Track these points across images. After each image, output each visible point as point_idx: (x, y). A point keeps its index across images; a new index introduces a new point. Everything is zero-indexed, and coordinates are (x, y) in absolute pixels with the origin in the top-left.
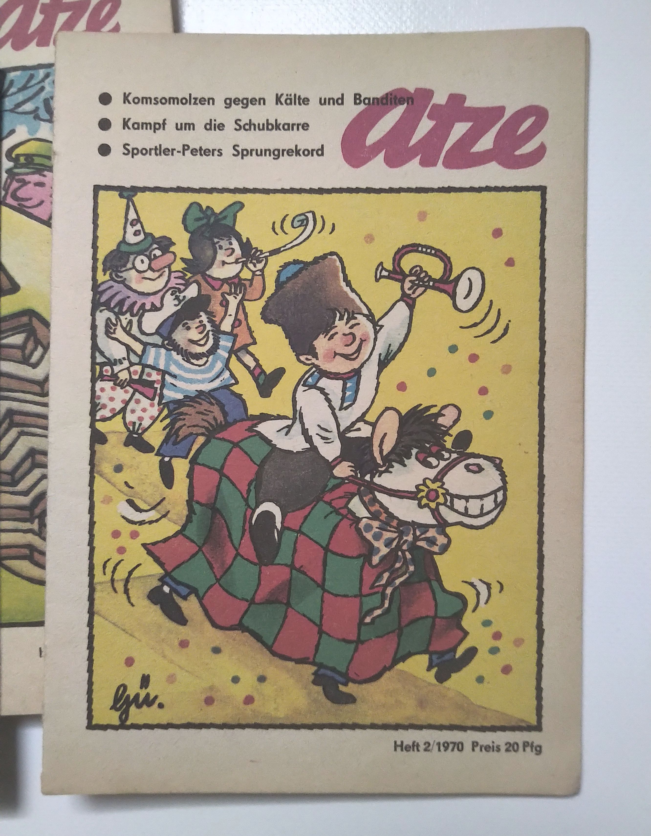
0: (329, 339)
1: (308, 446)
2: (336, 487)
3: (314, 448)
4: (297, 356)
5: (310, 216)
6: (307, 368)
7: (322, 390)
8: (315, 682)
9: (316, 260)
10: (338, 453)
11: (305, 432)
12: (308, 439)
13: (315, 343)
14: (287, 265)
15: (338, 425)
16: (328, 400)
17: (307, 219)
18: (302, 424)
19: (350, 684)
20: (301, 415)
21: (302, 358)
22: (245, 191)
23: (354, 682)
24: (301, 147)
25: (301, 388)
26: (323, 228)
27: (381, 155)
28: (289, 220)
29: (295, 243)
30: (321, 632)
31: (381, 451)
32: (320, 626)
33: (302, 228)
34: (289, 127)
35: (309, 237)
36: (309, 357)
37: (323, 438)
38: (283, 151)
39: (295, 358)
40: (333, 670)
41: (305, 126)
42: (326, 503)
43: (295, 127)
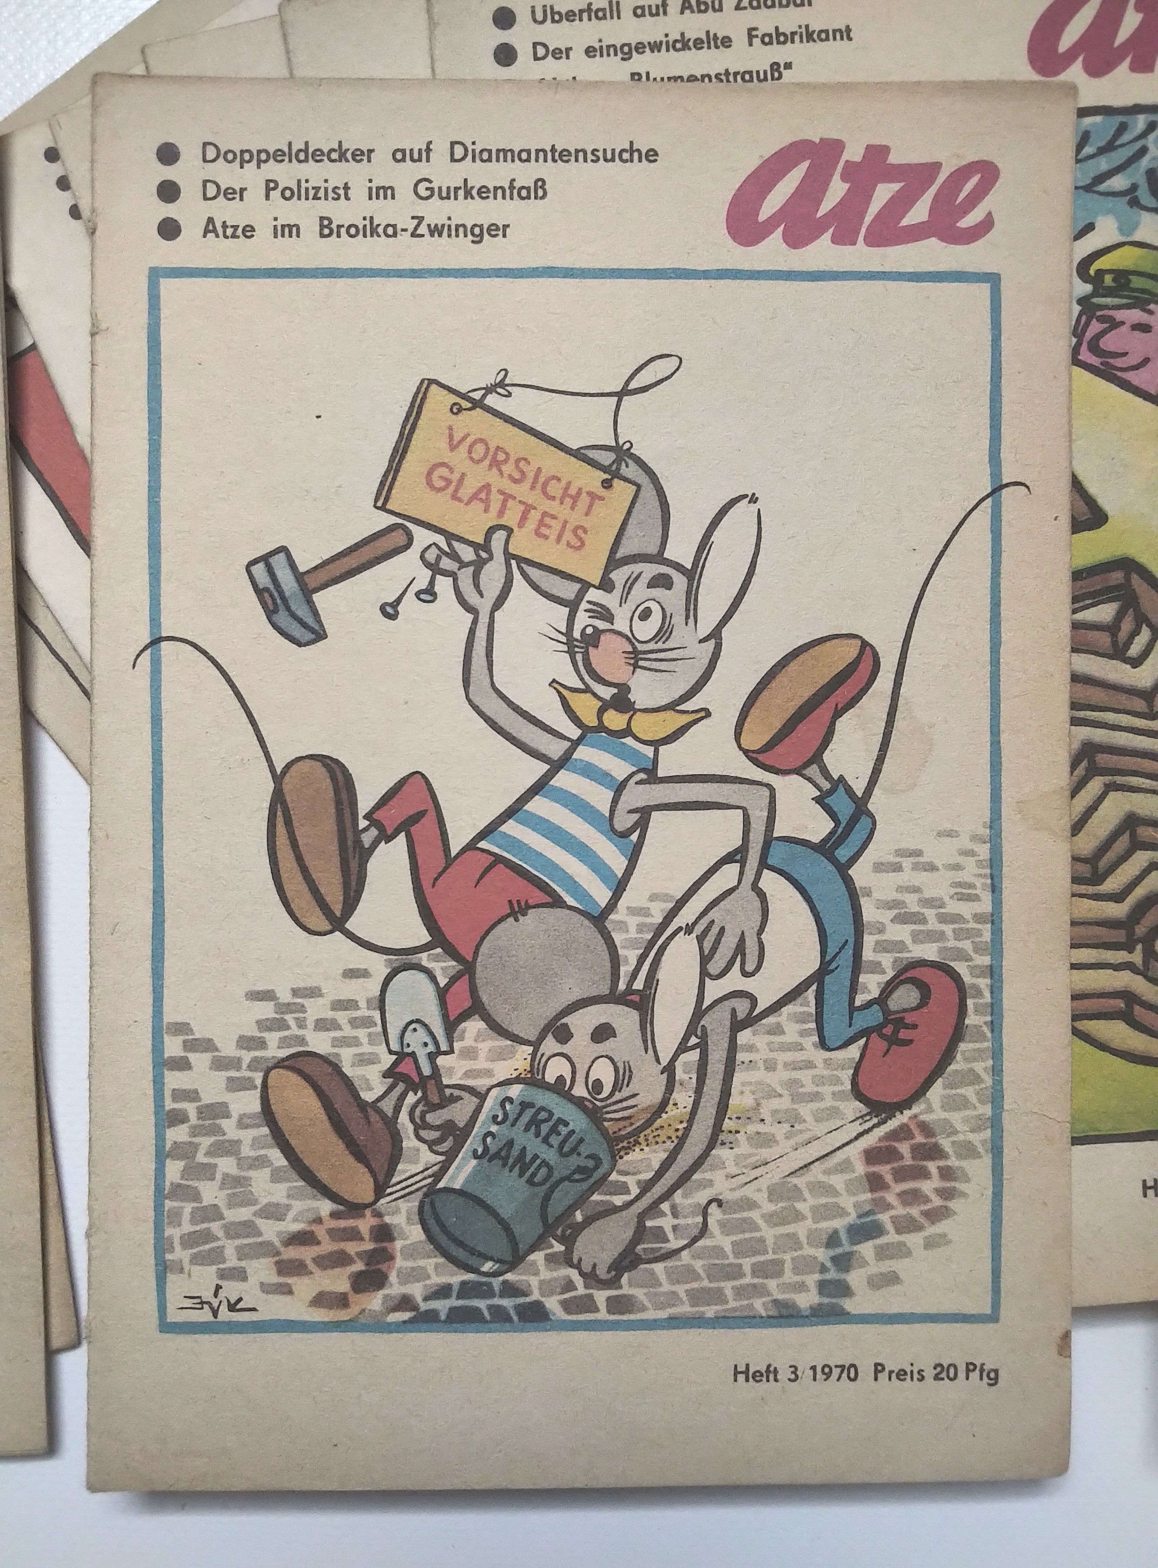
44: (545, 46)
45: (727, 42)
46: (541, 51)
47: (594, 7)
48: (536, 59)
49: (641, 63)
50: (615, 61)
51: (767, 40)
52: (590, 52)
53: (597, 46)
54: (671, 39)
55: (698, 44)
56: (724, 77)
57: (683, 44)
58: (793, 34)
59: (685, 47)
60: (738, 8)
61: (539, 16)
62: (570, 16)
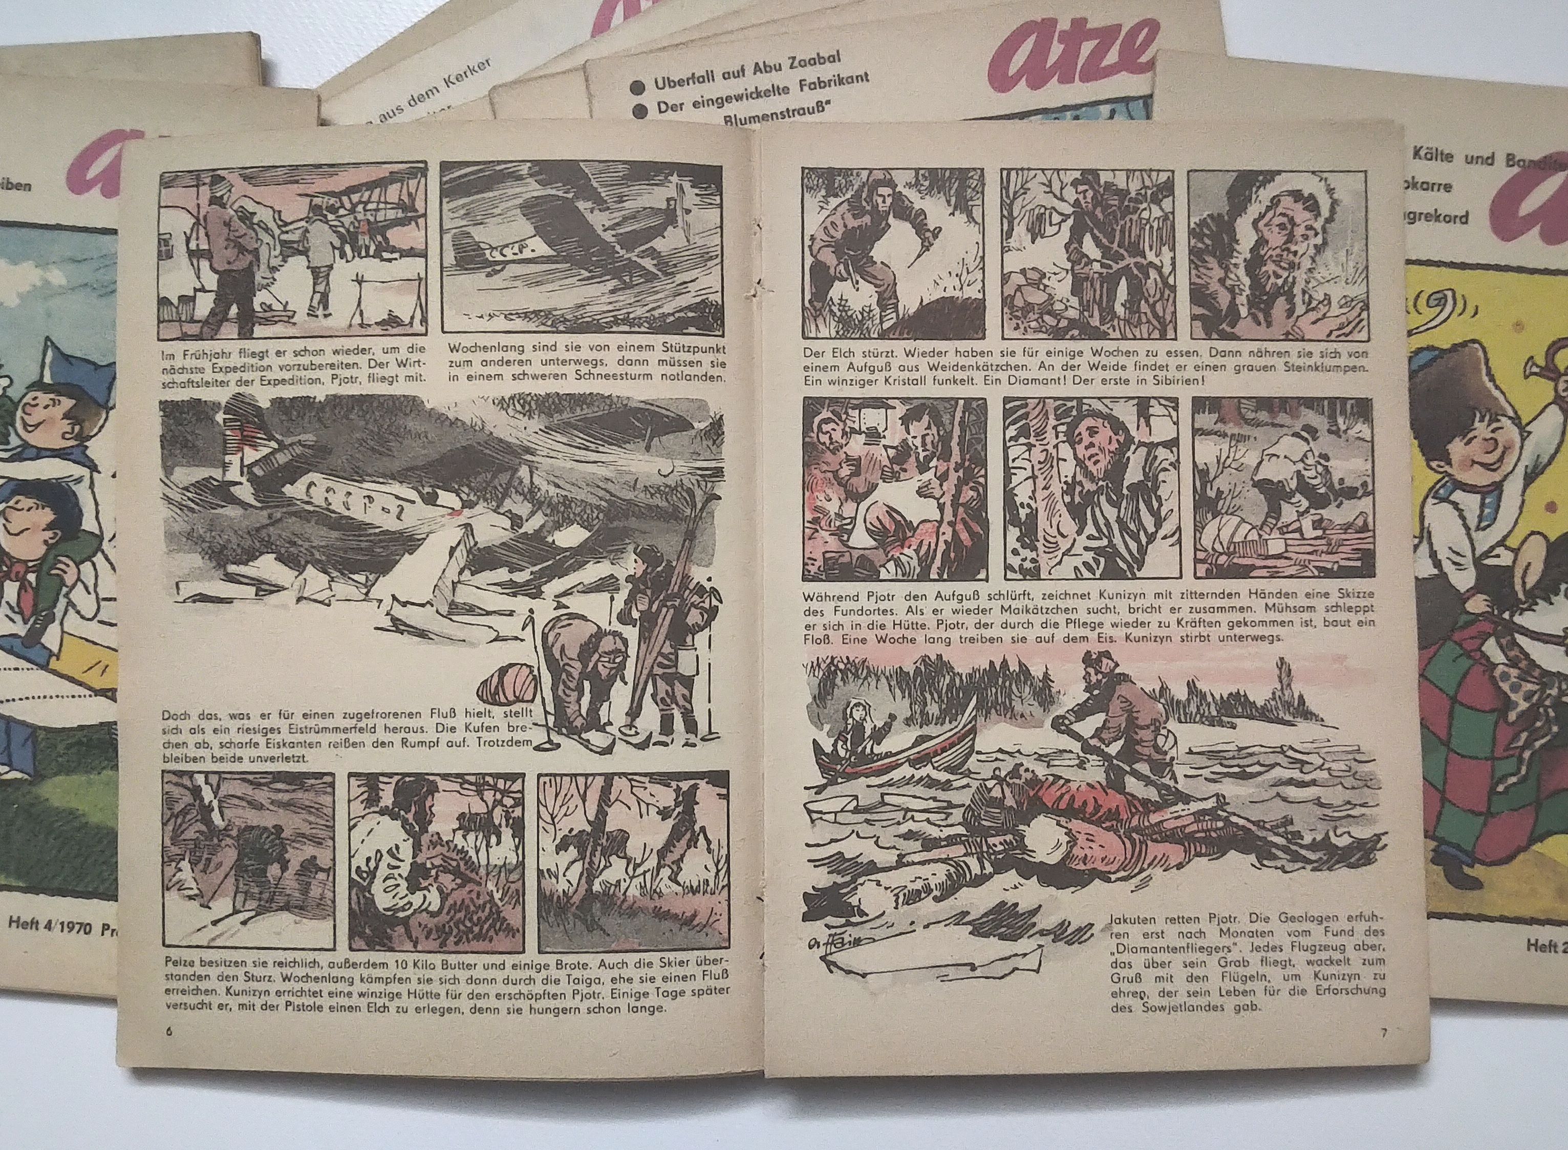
0: (1466, 444)
1: (1436, 571)
2: (1468, 624)
3: (1443, 575)
4: (1428, 461)
5: (1449, 294)
6: (1440, 476)
7: (1455, 505)
8: (1434, 861)
9: (1455, 347)
10: (1472, 583)
11: (1433, 555)
12: (1437, 564)
13: (1449, 447)
14: (1419, 350)
15: (1473, 550)
16: (1463, 518)
17: (1445, 296)
18: (1431, 544)
19: (1477, 866)
20: (1429, 533)
21: (1434, 464)
23: (1483, 863)
24: (1443, 211)
25: (1430, 501)
26: (1464, 310)
27: (1536, 230)
28: (1424, 296)
29: (1430, 325)
30: (1444, 800)
31: (1524, 583)
32: (1443, 792)
33: (1439, 308)
34: (1427, 186)
35: (1448, 317)
36: (1442, 464)
37: (1455, 563)
38: (1421, 214)
39: (1425, 464)
40: (1458, 847)
41: (1448, 188)
42: (1455, 642)
43: (1436, 188)
44: (666, 103)
45: (786, 90)
46: (663, 107)
47: (697, 75)
48: (661, 112)
49: (731, 109)
50: (713, 108)
51: (813, 86)
52: (695, 105)
53: (700, 100)
54: (749, 92)
55: (767, 93)
56: (788, 113)
57: (758, 94)
58: (830, 81)
59: (759, 95)
60: (792, 67)
61: (661, 85)
62: (680, 83)
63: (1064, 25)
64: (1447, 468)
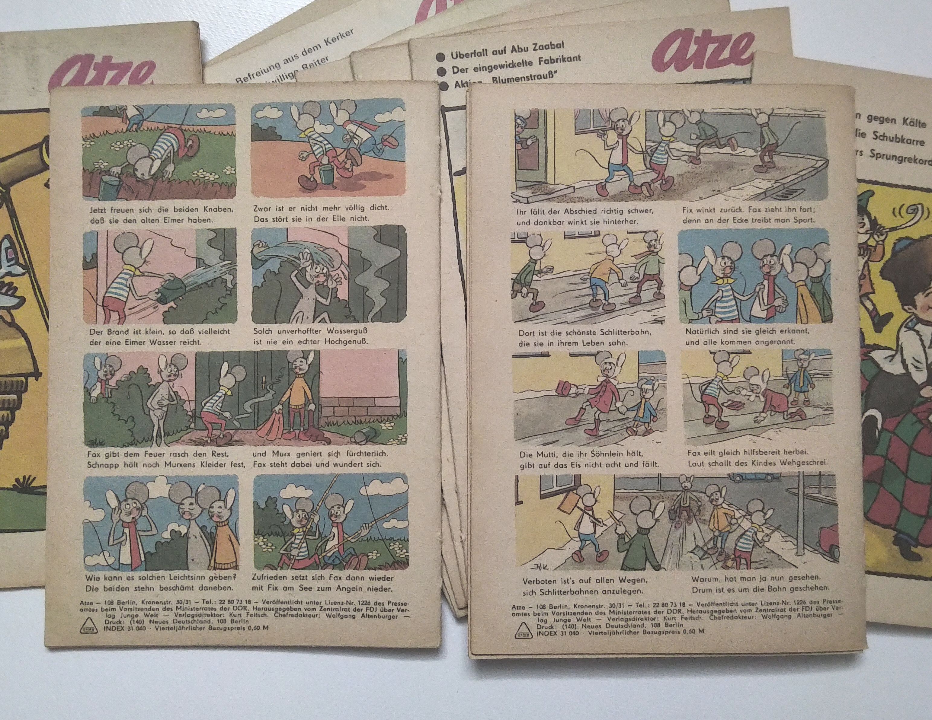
0: (926, 296)
1: (904, 371)
2: (922, 403)
3: (908, 374)
4: (903, 305)
5: (920, 207)
6: (909, 315)
7: (918, 332)
8: (895, 543)
9: (922, 239)
10: (925, 380)
11: (903, 361)
12: (905, 366)
13: (916, 297)
14: (900, 239)
15: (927, 359)
16: (921, 340)
17: (918, 208)
18: (902, 355)
19: (919, 547)
20: (902, 348)
21: (906, 307)
22: (876, 183)
23: (922, 545)
24: (918, 157)
25: (903, 329)
26: (928, 217)
28: (904, 208)
29: (907, 225)
30: (902, 507)
32: (901, 503)
33: (913, 215)
34: (910, 142)
35: (918, 221)
36: (911, 307)
37: (916, 367)
38: (906, 158)
39: (901, 307)
40: (908, 535)
41: (922, 143)
42: (914, 414)
43: (915, 143)
44: (457, 68)
45: (530, 63)
46: (456, 70)
47: (477, 52)
48: (454, 73)
49: (497, 73)
50: (485, 73)
51: (547, 62)
52: (475, 69)
53: (478, 67)
54: (508, 63)
55: (519, 65)
56: (531, 78)
57: (513, 65)
58: (557, 59)
59: (514, 66)
60: (534, 50)
61: (455, 56)
62: (467, 55)
63: (698, 33)
64: (914, 310)
